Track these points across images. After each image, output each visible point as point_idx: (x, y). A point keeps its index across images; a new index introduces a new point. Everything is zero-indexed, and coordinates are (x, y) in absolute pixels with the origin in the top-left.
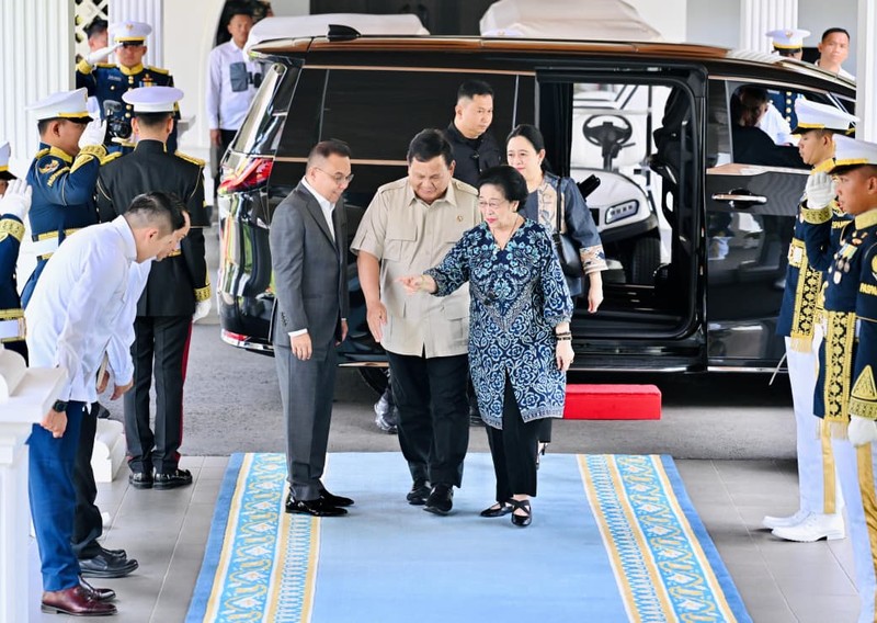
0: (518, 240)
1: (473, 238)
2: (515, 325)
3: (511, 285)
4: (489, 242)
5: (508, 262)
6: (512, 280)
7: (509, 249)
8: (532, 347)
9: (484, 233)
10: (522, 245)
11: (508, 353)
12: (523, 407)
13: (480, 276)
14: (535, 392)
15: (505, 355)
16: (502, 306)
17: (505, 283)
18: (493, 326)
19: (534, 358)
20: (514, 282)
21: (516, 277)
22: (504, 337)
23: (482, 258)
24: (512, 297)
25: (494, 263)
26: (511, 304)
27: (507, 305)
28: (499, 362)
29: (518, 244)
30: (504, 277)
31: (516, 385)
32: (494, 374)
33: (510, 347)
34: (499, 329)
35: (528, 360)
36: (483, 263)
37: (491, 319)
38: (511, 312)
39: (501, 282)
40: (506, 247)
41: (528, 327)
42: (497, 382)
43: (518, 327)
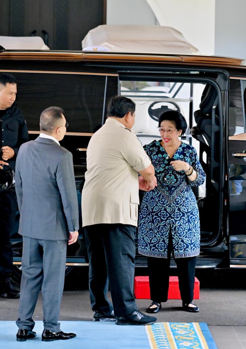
0: (180, 154)
1: (153, 150)
3: (176, 178)
4: (163, 153)
6: (177, 175)
7: (175, 158)
8: (186, 216)
9: (159, 147)
10: (182, 157)
11: (172, 216)
12: (176, 250)
13: (158, 172)
14: (184, 243)
15: (170, 216)
16: (170, 189)
17: (173, 177)
18: (163, 200)
19: (186, 223)
22: (170, 206)
23: (159, 161)
24: (176, 185)
25: (166, 165)
26: (176, 189)
27: (173, 189)
28: (166, 220)
29: (180, 156)
30: (173, 173)
31: (174, 236)
32: (161, 226)
33: (174, 212)
34: (167, 202)
35: (183, 223)
36: (160, 164)
37: (163, 196)
38: (175, 192)
39: (170, 175)
40: (173, 156)
41: (184, 201)
42: (162, 231)
43: (179, 201)
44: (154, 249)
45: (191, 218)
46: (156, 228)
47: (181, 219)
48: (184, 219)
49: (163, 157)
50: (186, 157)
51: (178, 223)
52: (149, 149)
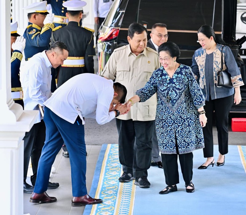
0: (178, 73)
1: (158, 73)
2: (178, 110)
3: (176, 93)
4: (165, 75)
5: (174, 83)
6: (177, 90)
7: (174, 77)
8: (186, 121)
9: (162, 71)
10: (180, 75)
11: (175, 122)
12: (180, 148)
13: (162, 90)
15: (174, 122)
16: (172, 102)
17: (174, 92)
18: (168, 110)
19: (187, 126)
20: (178, 91)
21: (178, 89)
22: (173, 115)
23: (163, 82)
24: (176, 98)
25: (168, 84)
26: (177, 101)
27: (175, 101)
28: (171, 126)
29: (178, 75)
30: (173, 89)
31: (178, 137)
32: (169, 131)
33: (177, 119)
34: (171, 112)
35: (185, 127)
36: (163, 84)
37: (168, 107)
38: (176, 104)
39: (172, 91)
41: (184, 110)
42: (170, 134)
43: (180, 111)
44: (166, 148)
45: (190, 122)
46: (165, 132)
47: (183, 124)
48: (185, 124)
49: (165, 78)
50: (183, 76)
51: (181, 127)
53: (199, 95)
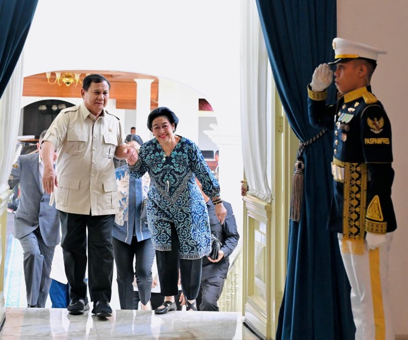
0: (178, 151)
1: (150, 148)
2: (179, 201)
3: (174, 177)
4: (160, 151)
5: (172, 164)
6: (176, 175)
7: (173, 156)
8: (190, 217)
9: (155, 145)
10: (180, 154)
11: (175, 217)
13: (156, 172)
14: (189, 245)
18: (165, 200)
19: (191, 224)
20: (177, 176)
21: (178, 173)
22: (172, 207)
23: (156, 161)
24: (176, 185)
25: (164, 164)
26: (175, 189)
27: (173, 190)
29: (178, 153)
30: (171, 173)
33: (176, 213)
34: (169, 203)
35: (188, 225)
36: (157, 164)
37: (163, 197)
38: (175, 193)
39: (169, 176)
40: (171, 155)
41: (186, 202)
43: (180, 202)
45: (195, 217)
47: (185, 220)
48: (188, 220)
49: (160, 156)
50: (184, 154)
51: (182, 225)
52: (146, 147)
53: (208, 181)
